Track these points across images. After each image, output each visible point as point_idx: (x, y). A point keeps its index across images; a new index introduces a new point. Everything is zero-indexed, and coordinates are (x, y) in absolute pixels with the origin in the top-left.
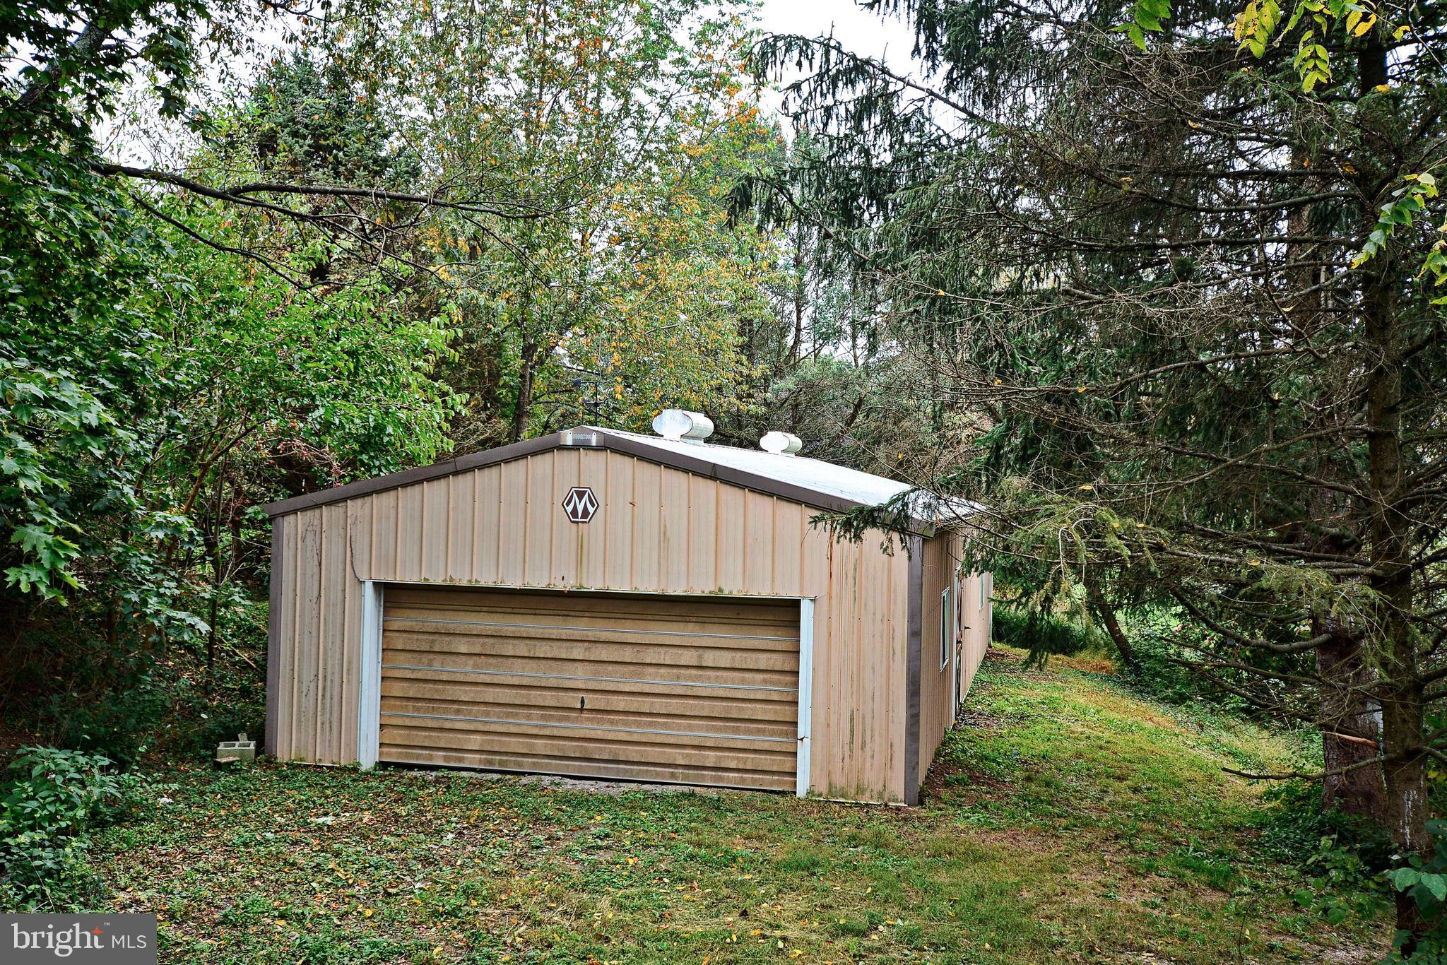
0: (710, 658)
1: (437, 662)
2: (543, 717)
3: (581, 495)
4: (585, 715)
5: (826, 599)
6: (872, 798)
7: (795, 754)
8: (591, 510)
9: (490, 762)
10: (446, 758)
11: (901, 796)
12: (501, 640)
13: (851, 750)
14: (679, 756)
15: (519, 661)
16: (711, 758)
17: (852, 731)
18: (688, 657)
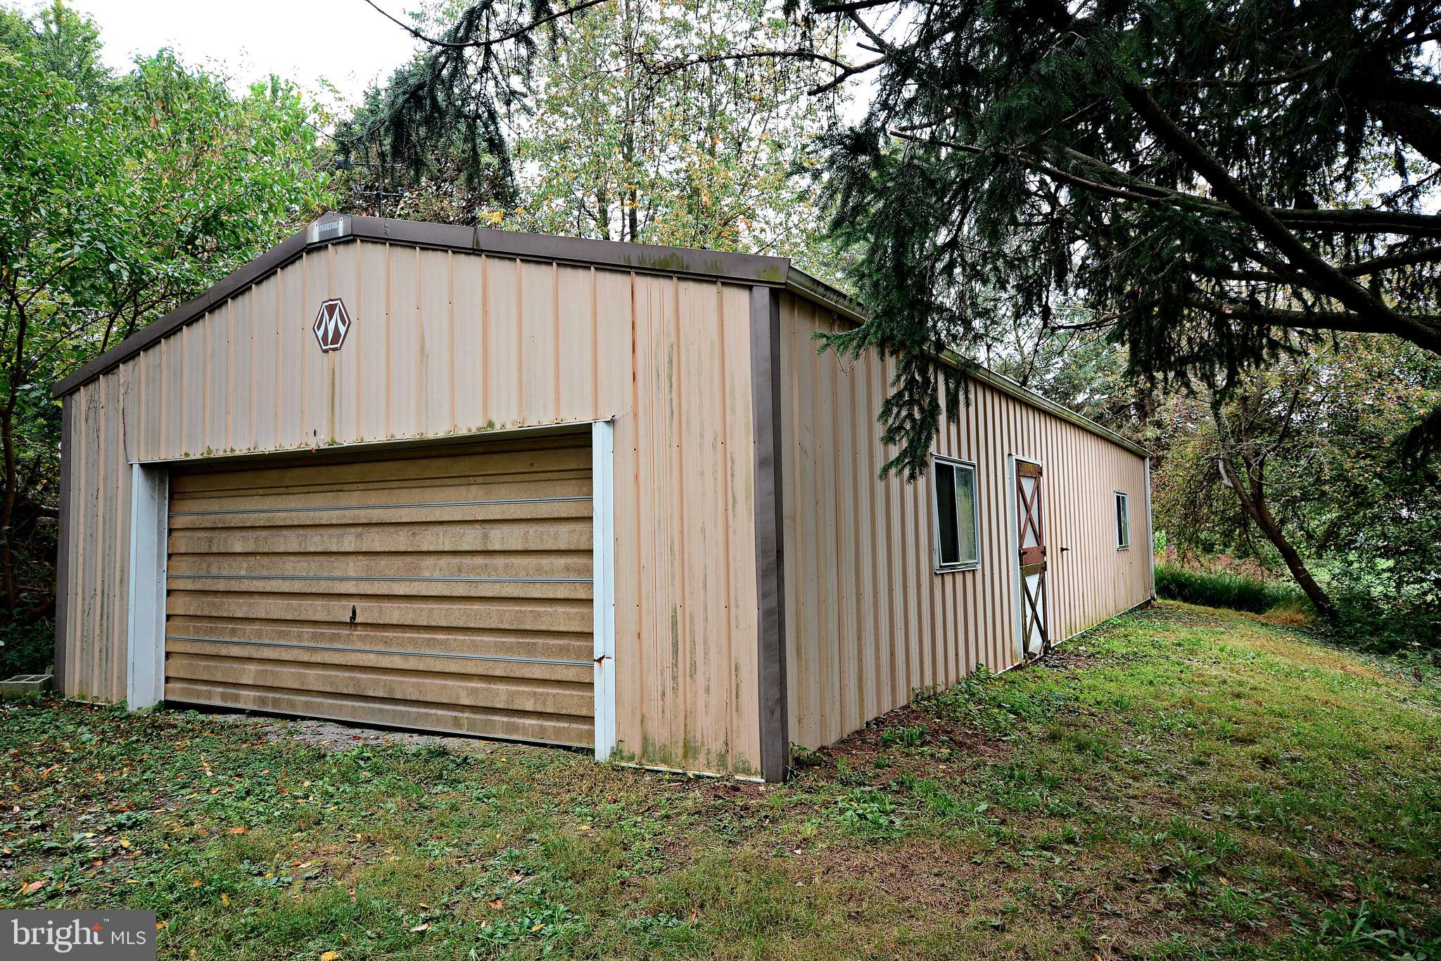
0: (499, 538)
1: (216, 566)
2: (314, 637)
3: (331, 309)
4: (359, 632)
5: (630, 417)
6: (708, 765)
7: (590, 685)
8: (342, 329)
9: (263, 701)
10: (224, 697)
11: (756, 763)
12: (275, 532)
13: (674, 678)
14: (462, 692)
15: (292, 558)
16: (501, 695)
17: (675, 644)
18: (470, 539)
